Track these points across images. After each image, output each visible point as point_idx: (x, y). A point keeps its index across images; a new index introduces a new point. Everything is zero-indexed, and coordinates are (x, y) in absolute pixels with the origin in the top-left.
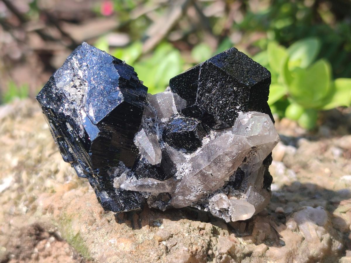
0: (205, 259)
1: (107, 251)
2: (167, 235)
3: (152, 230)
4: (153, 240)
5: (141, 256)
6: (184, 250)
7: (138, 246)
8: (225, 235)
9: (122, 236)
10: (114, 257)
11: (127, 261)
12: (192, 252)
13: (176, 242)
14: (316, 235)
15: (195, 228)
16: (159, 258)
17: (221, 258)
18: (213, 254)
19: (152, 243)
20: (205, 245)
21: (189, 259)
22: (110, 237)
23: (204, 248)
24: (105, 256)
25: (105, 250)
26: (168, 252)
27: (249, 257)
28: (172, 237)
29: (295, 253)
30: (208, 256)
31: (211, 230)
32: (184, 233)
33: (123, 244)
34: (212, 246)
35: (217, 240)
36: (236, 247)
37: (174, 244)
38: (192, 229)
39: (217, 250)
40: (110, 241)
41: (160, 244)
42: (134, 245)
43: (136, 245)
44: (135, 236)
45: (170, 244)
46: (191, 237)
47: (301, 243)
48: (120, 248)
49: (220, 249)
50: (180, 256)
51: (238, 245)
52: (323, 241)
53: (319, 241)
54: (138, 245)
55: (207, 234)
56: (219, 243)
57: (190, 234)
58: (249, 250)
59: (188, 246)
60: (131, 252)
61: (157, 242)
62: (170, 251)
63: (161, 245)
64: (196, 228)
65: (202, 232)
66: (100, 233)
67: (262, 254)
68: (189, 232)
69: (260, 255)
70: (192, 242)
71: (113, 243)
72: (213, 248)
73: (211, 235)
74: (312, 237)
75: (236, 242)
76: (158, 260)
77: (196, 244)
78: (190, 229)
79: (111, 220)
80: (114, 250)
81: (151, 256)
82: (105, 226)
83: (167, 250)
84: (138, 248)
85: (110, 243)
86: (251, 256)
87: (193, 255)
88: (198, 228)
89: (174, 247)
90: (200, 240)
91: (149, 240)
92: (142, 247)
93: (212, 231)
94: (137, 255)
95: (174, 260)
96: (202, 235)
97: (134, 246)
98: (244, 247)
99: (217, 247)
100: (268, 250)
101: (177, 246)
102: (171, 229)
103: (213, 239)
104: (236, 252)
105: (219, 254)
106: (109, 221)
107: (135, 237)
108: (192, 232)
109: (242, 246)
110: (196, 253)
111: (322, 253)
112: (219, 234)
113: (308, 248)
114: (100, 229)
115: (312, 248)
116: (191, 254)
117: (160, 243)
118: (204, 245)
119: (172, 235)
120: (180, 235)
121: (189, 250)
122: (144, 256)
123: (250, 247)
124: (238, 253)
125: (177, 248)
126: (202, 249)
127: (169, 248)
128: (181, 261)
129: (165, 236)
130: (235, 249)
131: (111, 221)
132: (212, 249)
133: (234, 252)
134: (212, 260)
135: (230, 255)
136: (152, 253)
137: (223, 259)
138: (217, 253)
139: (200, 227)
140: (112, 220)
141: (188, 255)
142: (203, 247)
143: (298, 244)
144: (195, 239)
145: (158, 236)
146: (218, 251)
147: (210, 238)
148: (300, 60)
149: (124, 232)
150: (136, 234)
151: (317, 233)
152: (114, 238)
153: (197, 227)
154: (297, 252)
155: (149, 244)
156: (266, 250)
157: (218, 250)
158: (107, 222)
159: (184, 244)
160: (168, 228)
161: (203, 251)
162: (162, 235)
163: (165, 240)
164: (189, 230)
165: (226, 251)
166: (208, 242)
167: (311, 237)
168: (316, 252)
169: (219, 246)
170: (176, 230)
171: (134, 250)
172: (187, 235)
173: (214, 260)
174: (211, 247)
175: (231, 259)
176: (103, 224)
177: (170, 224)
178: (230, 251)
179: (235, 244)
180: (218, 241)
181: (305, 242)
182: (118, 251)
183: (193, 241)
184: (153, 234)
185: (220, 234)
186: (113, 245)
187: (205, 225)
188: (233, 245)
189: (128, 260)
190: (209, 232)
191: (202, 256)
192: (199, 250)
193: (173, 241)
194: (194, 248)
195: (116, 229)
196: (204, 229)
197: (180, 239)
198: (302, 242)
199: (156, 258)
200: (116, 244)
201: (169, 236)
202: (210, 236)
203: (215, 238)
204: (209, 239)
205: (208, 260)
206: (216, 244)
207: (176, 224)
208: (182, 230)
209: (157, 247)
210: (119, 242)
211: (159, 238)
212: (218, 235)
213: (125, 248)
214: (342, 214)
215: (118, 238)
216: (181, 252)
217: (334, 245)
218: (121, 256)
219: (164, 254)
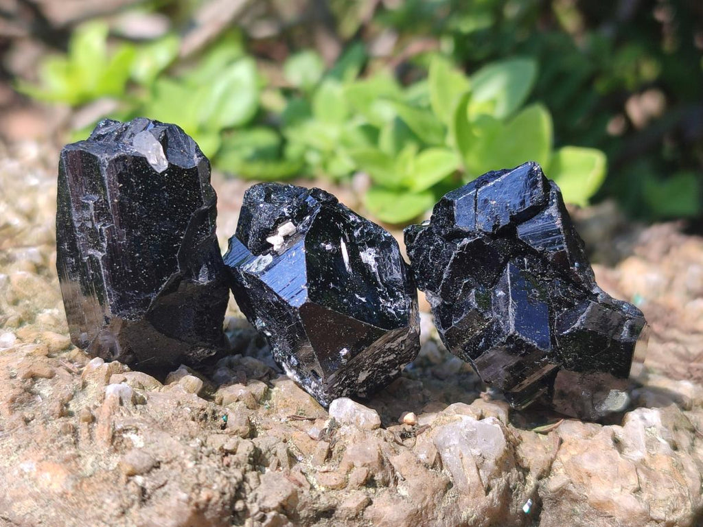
0: (226, 519)
1: (14, 488)
2: (147, 463)
3: (118, 448)
4: (116, 472)
5: (85, 505)
6: (178, 500)
7: (81, 483)
8: (281, 468)
9: (50, 457)
10: (26, 502)
11: (53, 514)
12: (197, 505)
13: (166, 478)
14: (476, 479)
15: (213, 449)
16: (123, 513)
17: (263, 519)
18: (246, 511)
19: (112, 477)
20: (229, 489)
21: (190, 519)
22: (24, 458)
23: (227, 497)
24: (8, 498)
25: (10, 485)
26: (144, 501)
27: (327, 520)
28: (158, 467)
29: (429, 516)
30: (235, 513)
31: (250, 456)
32: (186, 461)
33: (48, 475)
34: (244, 492)
35: (258, 477)
36: (299, 497)
37: (161, 484)
38: (206, 453)
39: (255, 501)
40: (22, 466)
41: (128, 481)
42: (72, 479)
43: (76, 480)
44: (77, 460)
45: (152, 484)
46: (200, 471)
47: (444, 495)
48: (41, 483)
49: (264, 499)
50: (169, 512)
51: (306, 492)
52: (491, 494)
53: (483, 492)
54: (80, 480)
55: (238, 464)
56: (262, 486)
57: (198, 462)
58: (327, 505)
59: (189, 489)
60: (63, 495)
61: (123, 478)
62: (149, 498)
63: (132, 483)
64: (217, 449)
65: (226, 460)
66: (4, 446)
67: (357, 516)
68: (197, 460)
69: (351, 516)
70: (201, 482)
71: (27, 470)
72: (247, 496)
73: (249, 467)
74: (469, 483)
75: (301, 485)
76: (119, 517)
77: (209, 487)
78: (201, 452)
79: (32, 420)
80: (29, 487)
81: (105, 506)
82: (16, 430)
83: (144, 496)
84: (81, 486)
85: (22, 470)
86: (331, 517)
87: (199, 511)
88: (221, 449)
89: (159, 492)
90: (218, 479)
91: (107, 471)
92: (90, 485)
93: (251, 459)
94: (77, 504)
95: (156, 520)
96: (228, 466)
97: (71, 483)
98: (319, 496)
99: (256, 495)
100: (369, 507)
101: (166, 489)
102: (158, 448)
103: (251, 476)
104: (299, 505)
105: (260, 510)
106: (27, 421)
107: (76, 462)
108: (205, 459)
109: (314, 494)
110: (207, 505)
111: (487, 519)
112: (268, 466)
113: (457, 507)
114: (6, 436)
115: (468, 506)
116: (194, 508)
117: (131, 478)
118: (226, 490)
119: (159, 462)
120: (175, 464)
121: (190, 499)
122: (91, 506)
123: (331, 497)
124: (304, 511)
125: (165, 494)
126: (221, 497)
127: (148, 491)
128: (171, 522)
129: (142, 464)
130: (297, 501)
131: (32, 422)
132: (246, 498)
133: (294, 507)
134: (243, 523)
135: (286, 514)
136: (108, 501)
137: (268, 520)
138: (254, 508)
139: (225, 447)
140: (35, 420)
141: (188, 510)
142: (223, 494)
143: (436, 496)
144: (207, 475)
145: (127, 463)
146: (259, 504)
147: (245, 473)
148: (493, 102)
149: (54, 449)
150: (79, 456)
151: (479, 474)
152: (30, 460)
153: (219, 447)
154: (433, 513)
155: (106, 480)
156: (366, 506)
157: (258, 500)
158: (22, 423)
159: (182, 486)
160: (153, 446)
161: (222, 503)
162: (136, 462)
163: (142, 474)
164: (199, 454)
165: (275, 505)
166: (238, 483)
167: (466, 483)
168: (475, 515)
169: (261, 492)
170: (169, 453)
171: (71, 491)
172: (190, 465)
173: (248, 522)
174: (243, 494)
175: (286, 523)
176: (13, 427)
177: (157, 437)
178: (285, 504)
179: (299, 489)
180: (262, 481)
181: (451, 492)
182: (37, 490)
183: (202, 478)
184: (119, 458)
185: (271, 466)
186: (26, 477)
187: (238, 444)
188: (292, 491)
189: (56, 511)
190: (243, 461)
191: (220, 513)
192: (214, 500)
193: (159, 476)
194: (204, 495)
195: (38, 440)
196: (233, 452)
197: (174, 472)
198: (445, 492)
199: (116, 513)
200: (33, 475)
201: (150, 463)
202: (245, 469)
203: (255, 473)
204: (239, 476)
205: (233, 523)
206: (255, 488)
207: (172, 439)
208: (183, 452)
209: (122, 488)
210: (41, 470)
211: (129, 469)
212: (265, 466)
213: (51, 484)
214: (539, 435)
215: (40, 461)
216: (173, 502)
217: (514, 503)
218: (42, 502)
219: (136, 505)
